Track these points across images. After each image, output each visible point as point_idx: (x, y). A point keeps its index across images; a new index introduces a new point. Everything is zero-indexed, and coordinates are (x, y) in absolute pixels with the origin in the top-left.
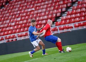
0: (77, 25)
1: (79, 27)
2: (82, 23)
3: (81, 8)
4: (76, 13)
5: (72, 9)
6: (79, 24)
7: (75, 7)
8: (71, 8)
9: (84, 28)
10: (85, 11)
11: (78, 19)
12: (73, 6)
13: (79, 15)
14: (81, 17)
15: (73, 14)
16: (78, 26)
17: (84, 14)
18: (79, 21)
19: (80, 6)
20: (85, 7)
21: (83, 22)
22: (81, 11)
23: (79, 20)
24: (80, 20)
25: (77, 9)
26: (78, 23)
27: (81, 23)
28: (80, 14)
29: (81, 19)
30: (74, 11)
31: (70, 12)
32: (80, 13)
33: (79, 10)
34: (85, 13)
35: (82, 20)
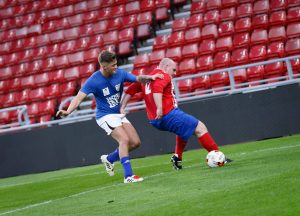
0: (189, 83)
1: (196, 92)
2: (205, 76)
3: (202, 26)
4: (185, 43)
5: (170, 30)
6: (195, 82)
7: (183, 23)
8: (167, 23)
9: (214, 94)
10: (216, 35)
11: (191, 64)
12: (174, 19)
13: (194, 48)
14: (202, 56)
15: (177, 46)
16: (192, 89)
17: (212, 46)
18: (197, 71)
19: (199, 17)
20: (215, 23)
21: (210, 75)
22: (204, 34)
23: (196, 68)
24: (198, 65)
25: (187, 29)
26: (193, 79)
27: (201, 78)
28: (199, 46)
29: (203, 62)
30: (180, 35)
31: (165, 40)
32: (199, 41)
33: (196, 33)
34: (215, 41)
35: (205, 69)
